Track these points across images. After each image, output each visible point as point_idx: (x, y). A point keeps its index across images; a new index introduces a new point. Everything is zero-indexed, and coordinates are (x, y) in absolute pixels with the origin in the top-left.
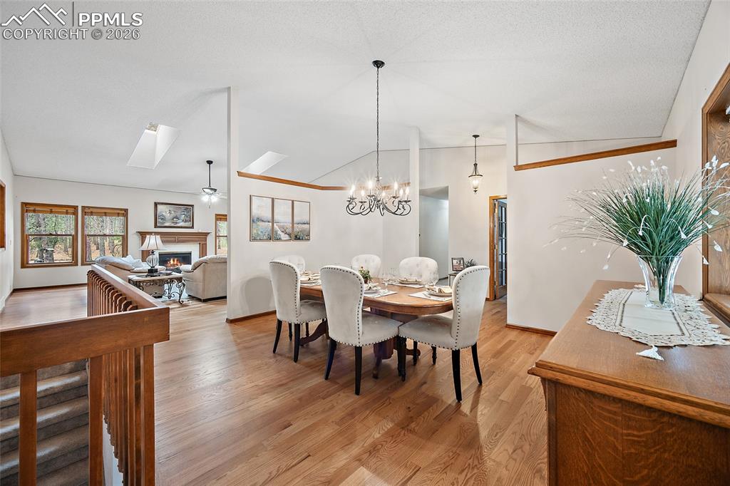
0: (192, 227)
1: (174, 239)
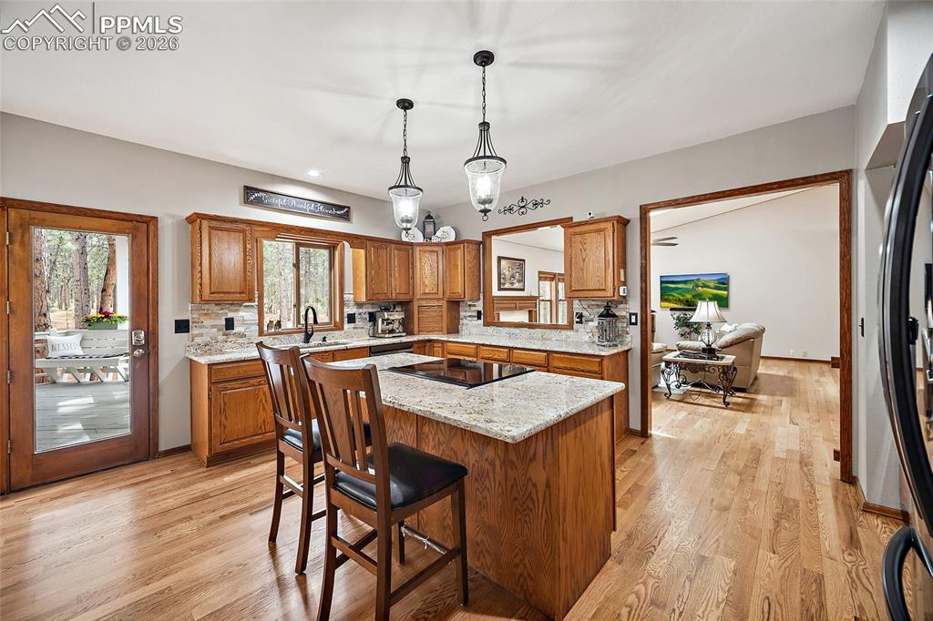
0: (523, 290)
1: (513, 305)
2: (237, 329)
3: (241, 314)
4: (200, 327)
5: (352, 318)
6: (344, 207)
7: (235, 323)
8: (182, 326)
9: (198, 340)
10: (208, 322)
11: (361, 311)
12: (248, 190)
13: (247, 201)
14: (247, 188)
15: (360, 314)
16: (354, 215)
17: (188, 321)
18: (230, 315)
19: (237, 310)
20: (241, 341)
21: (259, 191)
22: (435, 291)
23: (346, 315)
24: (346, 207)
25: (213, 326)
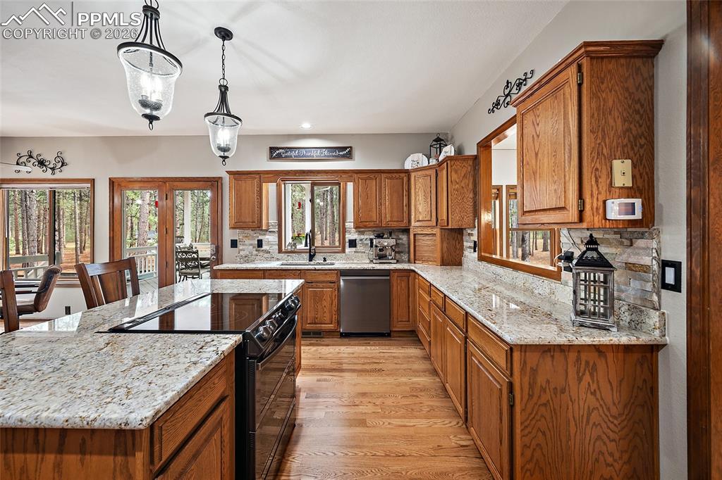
2: (264, 247)
3: (267, 237)
4: (243, 245)
5: (353, 243)
6: (346, 148)
7: (263, 243)
8: (234, 244)
9: (242, 253)
10: (247, 242)
11: (362, 237)
12: (272, 149)
13: (272, 158)
14: (271, 148)
15: (361, 240)
16: (356, 154)
17: (237, 240)
18: (260, 238)
19: (265, 235)
20: (266, 255)
21: (278, 149)
22: (428, 218)
23: (347, 240)
24: (348, 147)
25: (251, 245)
